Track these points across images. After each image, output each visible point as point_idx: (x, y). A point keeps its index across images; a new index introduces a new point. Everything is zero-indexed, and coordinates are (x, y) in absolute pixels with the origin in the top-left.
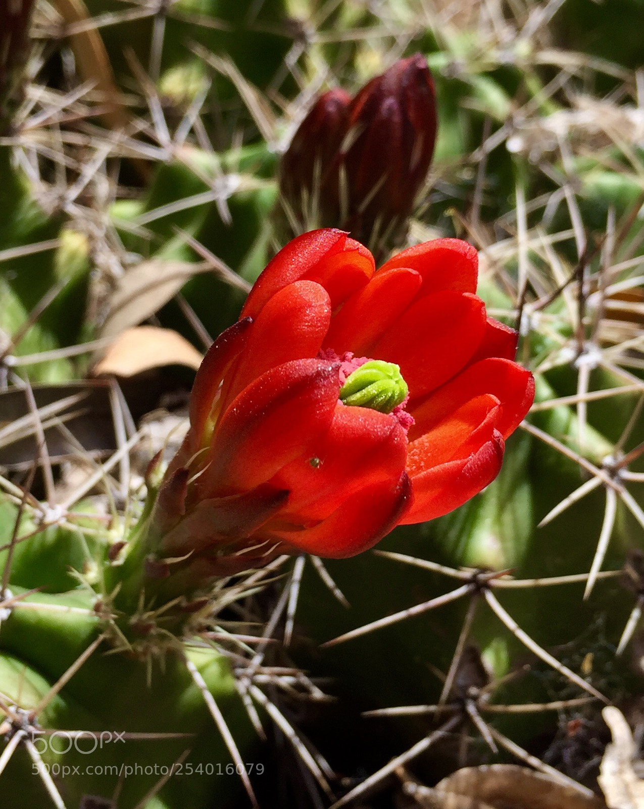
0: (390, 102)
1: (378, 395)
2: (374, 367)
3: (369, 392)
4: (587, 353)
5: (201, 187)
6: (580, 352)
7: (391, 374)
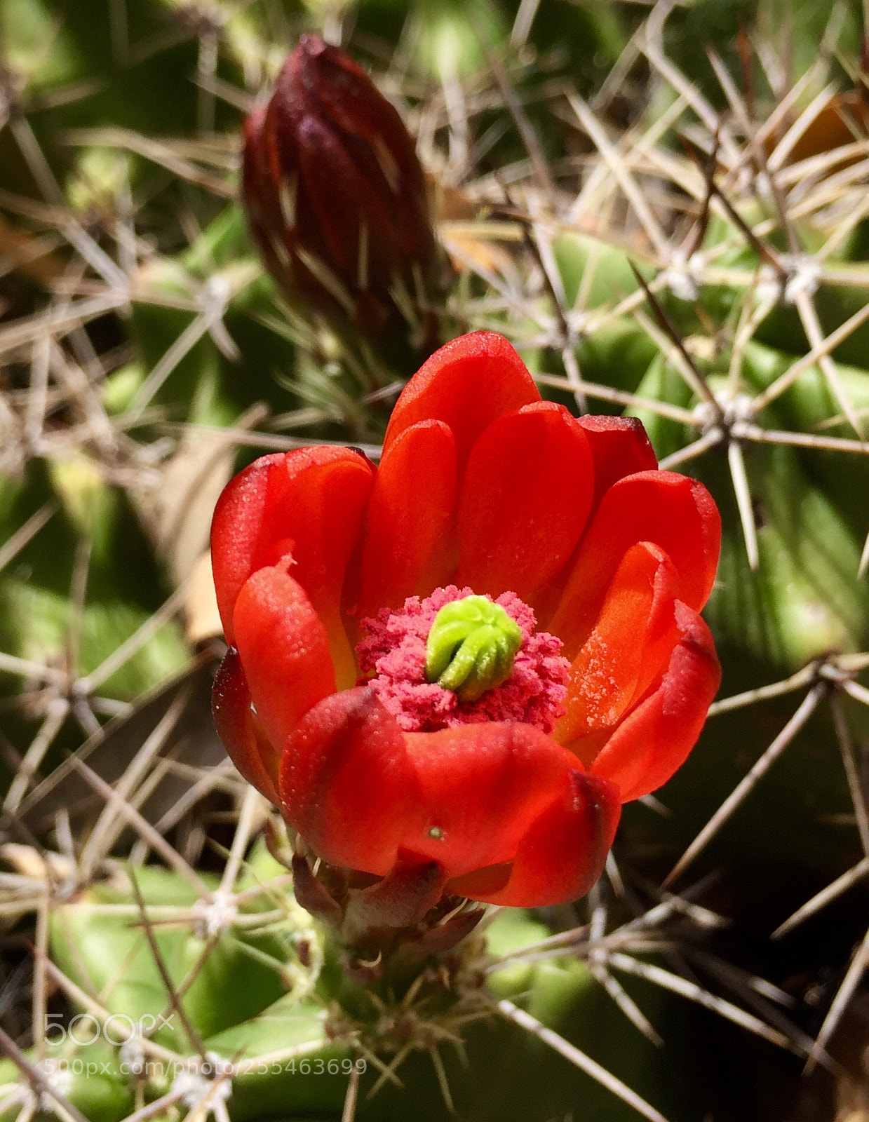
0: (307, 125)
1: (478, 659)
2: (451, 619)
3: (462, 663)
4: (794, 273)
5: (182, 319)
6: (784, 278)
7: (479, 618)
